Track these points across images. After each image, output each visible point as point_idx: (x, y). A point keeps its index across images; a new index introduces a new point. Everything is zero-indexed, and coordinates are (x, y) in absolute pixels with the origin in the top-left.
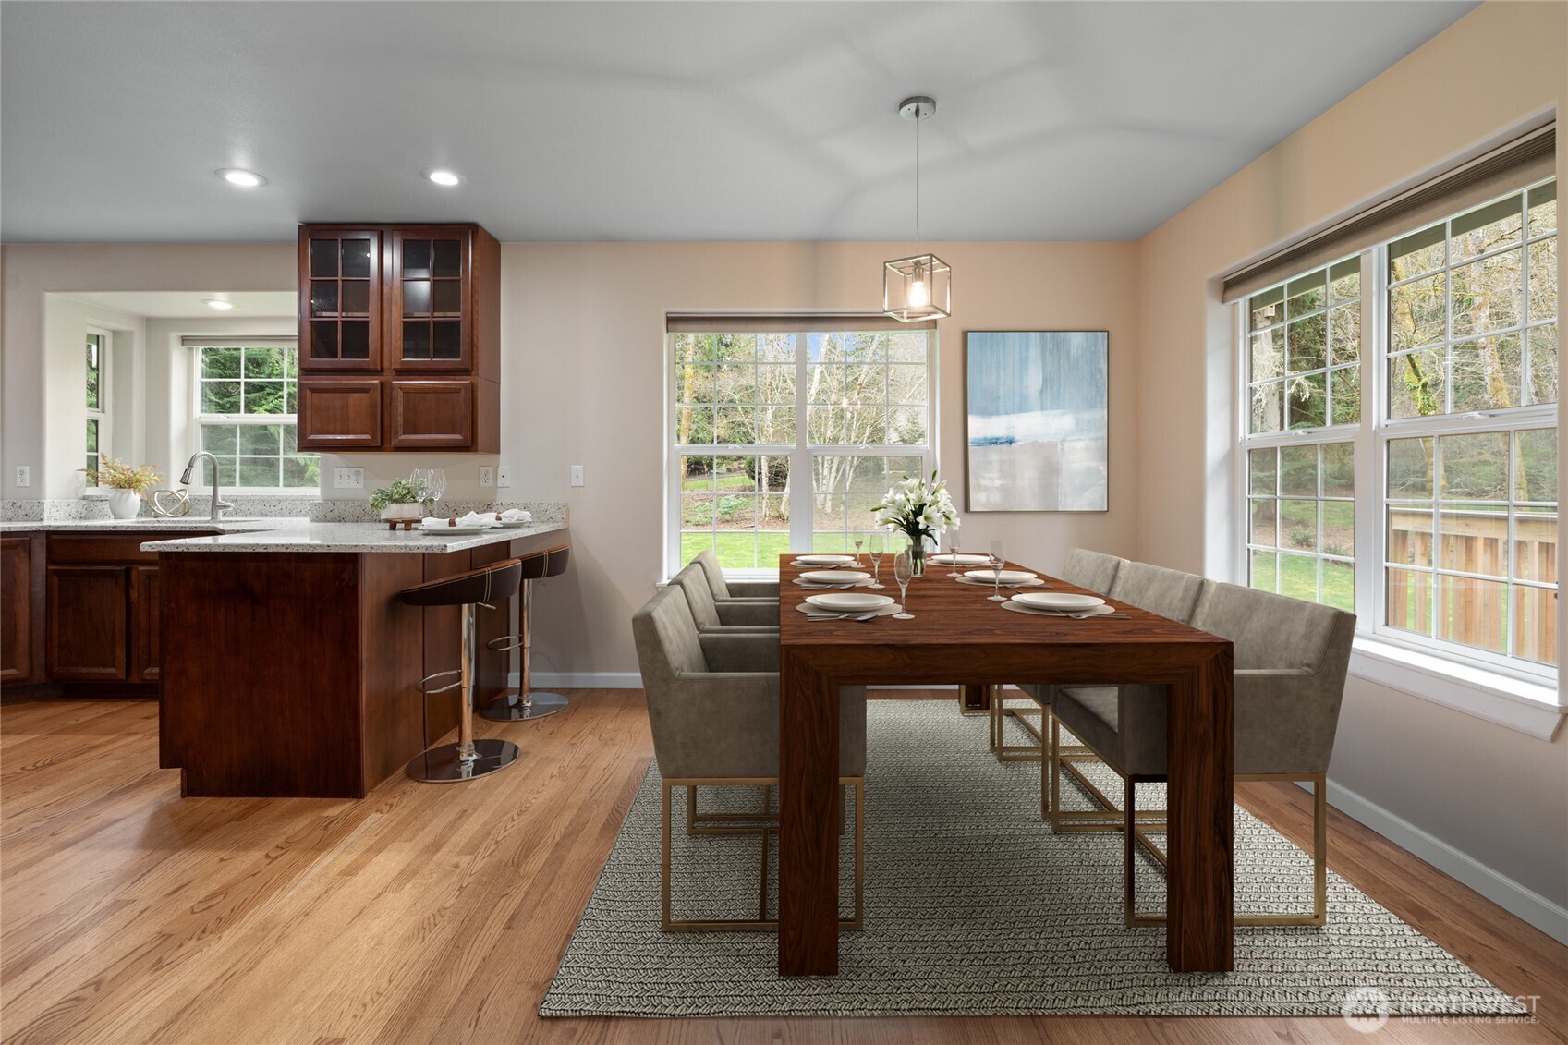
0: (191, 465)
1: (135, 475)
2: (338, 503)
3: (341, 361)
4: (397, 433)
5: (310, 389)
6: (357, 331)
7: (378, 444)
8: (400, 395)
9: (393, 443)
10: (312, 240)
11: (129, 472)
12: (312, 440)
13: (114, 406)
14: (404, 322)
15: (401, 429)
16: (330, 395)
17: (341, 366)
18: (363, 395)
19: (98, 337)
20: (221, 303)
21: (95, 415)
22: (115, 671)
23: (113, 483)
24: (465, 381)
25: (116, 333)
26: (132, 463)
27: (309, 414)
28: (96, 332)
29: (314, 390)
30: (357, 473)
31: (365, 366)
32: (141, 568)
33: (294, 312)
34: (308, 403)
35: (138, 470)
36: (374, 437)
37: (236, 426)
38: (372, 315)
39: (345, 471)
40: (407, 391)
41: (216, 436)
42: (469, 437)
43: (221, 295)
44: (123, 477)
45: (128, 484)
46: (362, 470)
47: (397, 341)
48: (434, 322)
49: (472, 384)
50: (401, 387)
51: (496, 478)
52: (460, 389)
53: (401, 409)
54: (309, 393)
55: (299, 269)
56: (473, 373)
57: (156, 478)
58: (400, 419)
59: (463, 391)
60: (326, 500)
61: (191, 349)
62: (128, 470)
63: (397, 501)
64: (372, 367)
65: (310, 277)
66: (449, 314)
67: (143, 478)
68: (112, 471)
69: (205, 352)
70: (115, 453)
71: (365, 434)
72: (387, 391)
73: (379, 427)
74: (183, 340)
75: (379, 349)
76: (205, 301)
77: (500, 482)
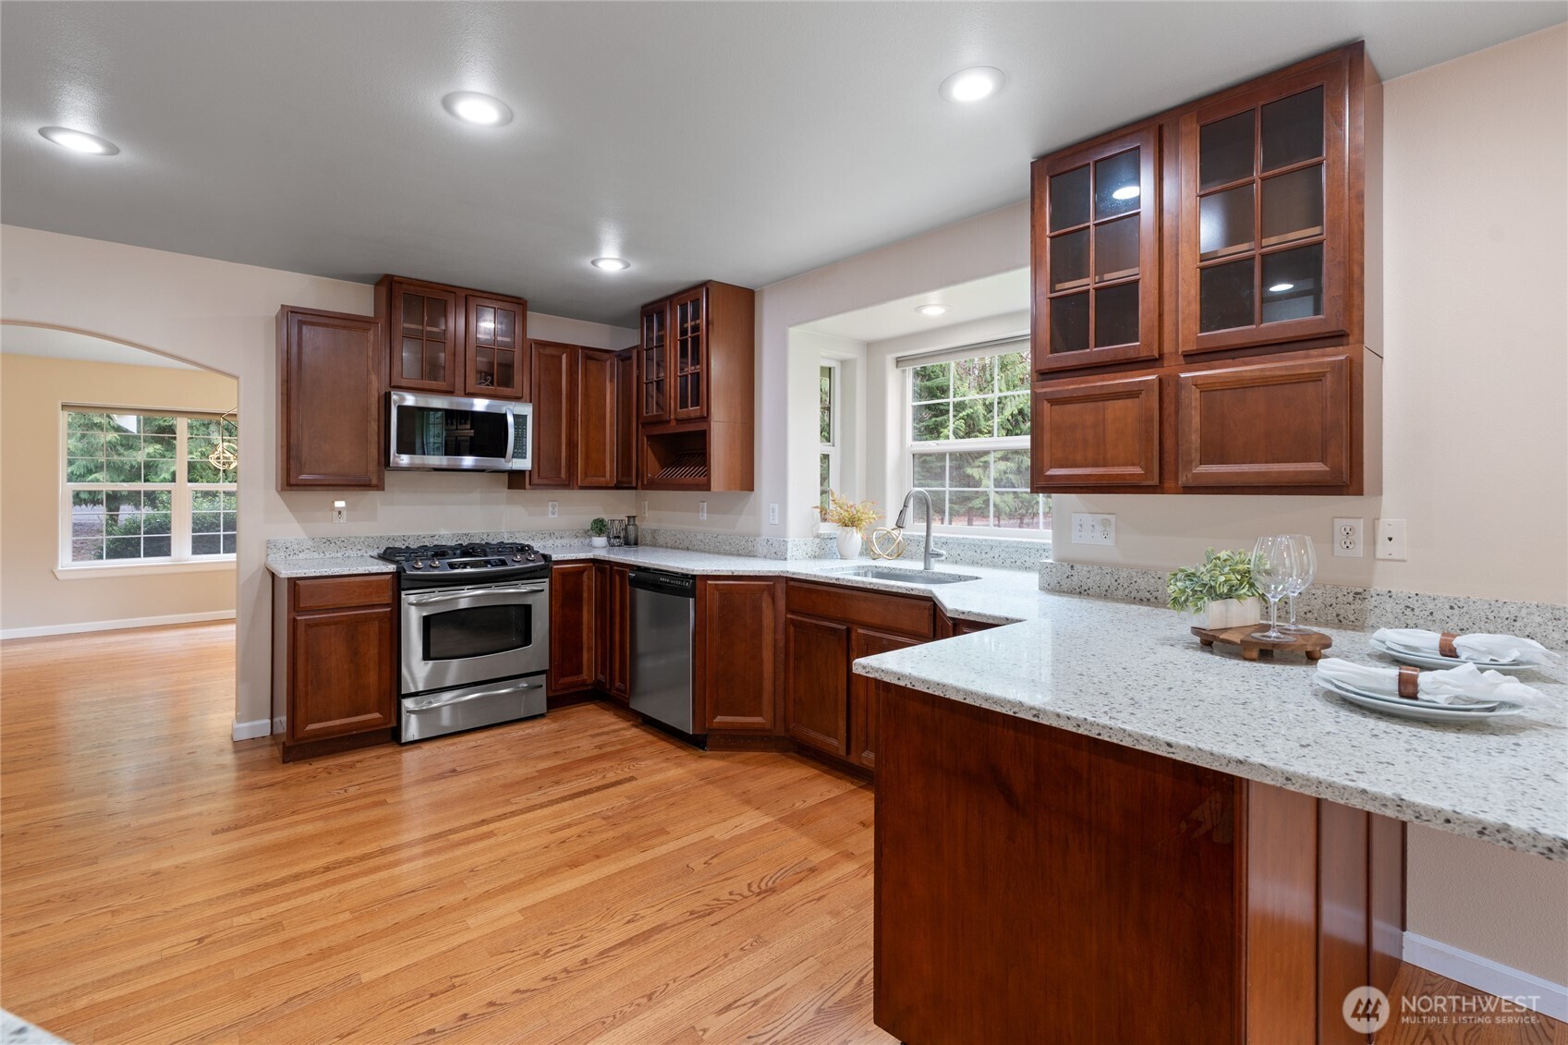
0: (905, 506)
1: (857, 512)
2: (1077, 567)
3: (1094, 352)
4: (1190, 462)
5: (1049, 401)
6: (1121, 300)
7: (1155, 482)
8: (1193, 398)
9: (1182, 480)
10: (1051, 177)
11: (853, 509)
12: (1052, 477)
13: (842, 439)
14: (1202, 269)
15: (1196, 456)
16: (1077, 406)
17: (1094, 360)
18: (1129, 402)
19: (830, 369)
20: (934, 307)
21: (826, 448)
22: (836, 744)
23: (840, 520)
24: (1335, 355)
25: (843, 363)
26: (855, 499)
27: (1047, 437)
28: (827, 364)
29: (1054, 401)
30: (1105, 523)
31: (1132, 355)
32: (860, 631)
33: (1025, 301)
34: (1047, 420)
35: (859, 507)
36: (1147, 469)
37: (945, 454)
38: (1144, 271)
39: (1088, 519)
40: (1206, 388)
41: (927, 466)
42: (1345, 465)
43: (934, 296)
44: (846, 514)
45: (851, 522)
46: (1112, 518)
47: (1189, 303)
48: (1263, 256)
49: (1350, 361)
50: (1196, 383)
51: (1372, 541)
52: (1324, 374)
53: (1196, 420)
54: (1046, 406)
55: (1033, 226)
56: (1351, 339)
57: (874, 516)
58: (1195, 438)
59: (1328, 375)
60: (1060, 560)
61: (904, 371)
62: (852, 507)
63: (1221, 596)
64: (1144, 354)
65: (1048, 233)
66: (1292, 236)
67: (864, 516)
68: (839, 509)
69: (917, 374)
70: (842, 490)
71: (1133, 465)
72: (1169, 391)
73: (1156, 453)
74: (897, 362)
75: (1156, 323)
76: (919, 309)
77: (1383, 550)
